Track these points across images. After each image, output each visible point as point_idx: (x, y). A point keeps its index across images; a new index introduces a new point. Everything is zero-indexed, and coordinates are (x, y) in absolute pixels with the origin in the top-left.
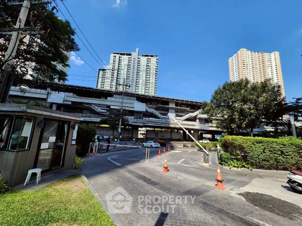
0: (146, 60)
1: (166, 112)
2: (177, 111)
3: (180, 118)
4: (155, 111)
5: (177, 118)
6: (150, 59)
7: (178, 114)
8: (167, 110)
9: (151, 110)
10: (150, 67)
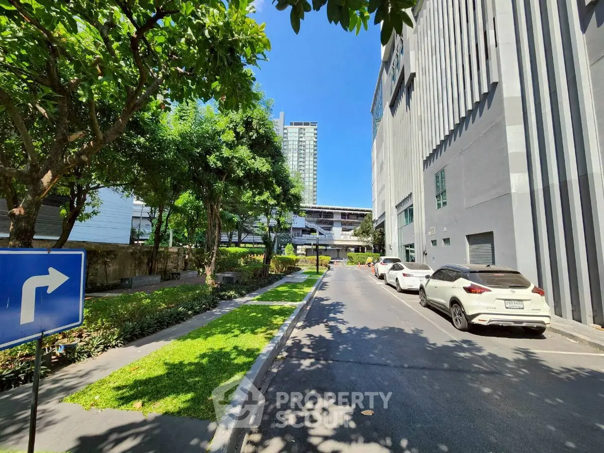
0: (297, 130)
1: (330, 226)
2: (343, 224)
3: (347, 233)
4: (316, 226)
5: (344, 232)
6: (304, 130)
7: (344, 227)
8: (332, 223)
9: (312, 225)
10: (304, 143)
